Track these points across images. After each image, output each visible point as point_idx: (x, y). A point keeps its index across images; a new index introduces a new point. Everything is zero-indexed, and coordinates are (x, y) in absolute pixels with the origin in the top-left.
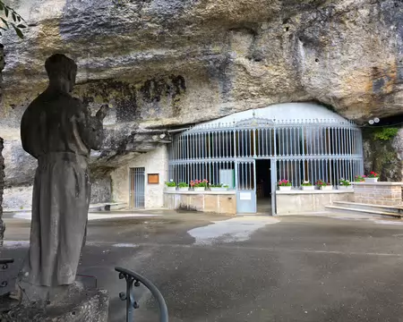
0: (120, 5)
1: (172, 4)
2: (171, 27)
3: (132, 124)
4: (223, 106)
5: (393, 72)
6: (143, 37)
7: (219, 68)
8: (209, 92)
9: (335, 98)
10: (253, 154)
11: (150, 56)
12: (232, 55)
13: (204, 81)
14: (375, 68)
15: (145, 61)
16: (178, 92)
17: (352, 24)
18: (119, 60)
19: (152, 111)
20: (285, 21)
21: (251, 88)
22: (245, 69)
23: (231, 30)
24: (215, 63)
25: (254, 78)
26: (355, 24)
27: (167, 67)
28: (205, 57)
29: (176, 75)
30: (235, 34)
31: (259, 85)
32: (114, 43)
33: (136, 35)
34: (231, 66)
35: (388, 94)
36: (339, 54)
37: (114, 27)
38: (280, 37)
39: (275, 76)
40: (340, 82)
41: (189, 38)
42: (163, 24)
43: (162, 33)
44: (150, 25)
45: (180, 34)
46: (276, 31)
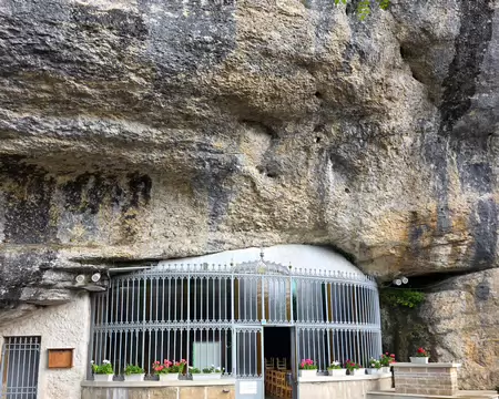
0: (88, 28)
1: (180, 55)
2: (168, 91)
3: (43, 250)
4: (212, 236)
5: (433, 221)
6: (113, 96)
7: (216, 177)
8: (189, 212)
9: (362, 245)
10: (260, 318)
11: (115, 131)
12: (240, 159)
13: (183, 192)
14: (414, 213)
15: (101, 138)
16: (134, 203)
17: (394, 153)
18: (53, 124)
19: (79, 231)
20: (317, 129)
21: (256, 215)
22: (254, 185)
23: (244, 121)
24: (212, 166)
25: (265, 200)
26: (397, 153)
27: (135, 156)
28: (201, 154)
29: (143, 172)
30: (248, 128)
31: (268, 212)
32: (53, 92)
33: (101, 87)
34: (234, 177)
35: (424, 248)
36: (375, 187)
37: (67, 62)
38: (307, 149)
39: (293, 203)
40: (373, 224)
41: (188, 117)
42: (157, 83)
43: (149, 97)
44: (134, 78)
45: (177, 105)
46: (304, 138)
